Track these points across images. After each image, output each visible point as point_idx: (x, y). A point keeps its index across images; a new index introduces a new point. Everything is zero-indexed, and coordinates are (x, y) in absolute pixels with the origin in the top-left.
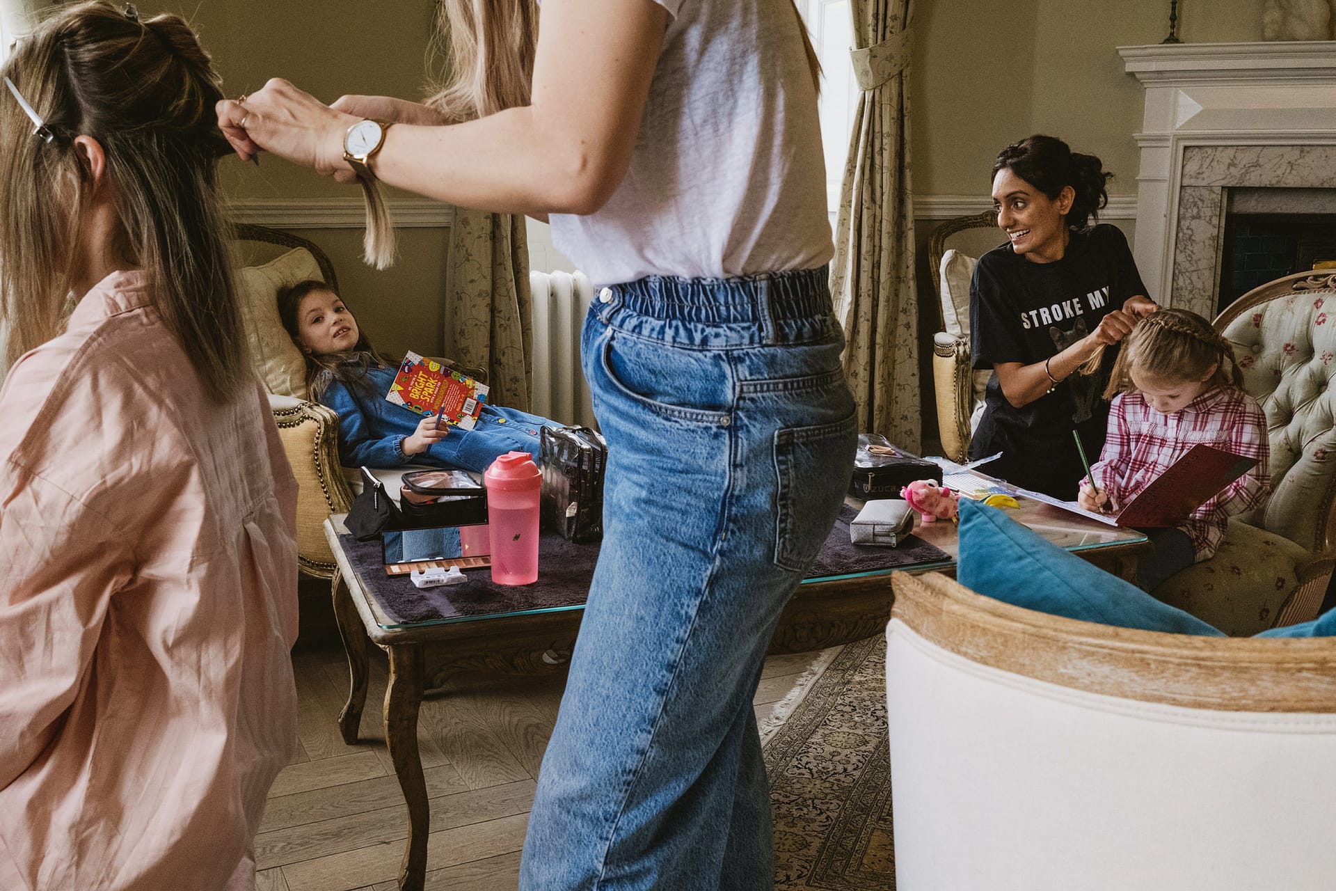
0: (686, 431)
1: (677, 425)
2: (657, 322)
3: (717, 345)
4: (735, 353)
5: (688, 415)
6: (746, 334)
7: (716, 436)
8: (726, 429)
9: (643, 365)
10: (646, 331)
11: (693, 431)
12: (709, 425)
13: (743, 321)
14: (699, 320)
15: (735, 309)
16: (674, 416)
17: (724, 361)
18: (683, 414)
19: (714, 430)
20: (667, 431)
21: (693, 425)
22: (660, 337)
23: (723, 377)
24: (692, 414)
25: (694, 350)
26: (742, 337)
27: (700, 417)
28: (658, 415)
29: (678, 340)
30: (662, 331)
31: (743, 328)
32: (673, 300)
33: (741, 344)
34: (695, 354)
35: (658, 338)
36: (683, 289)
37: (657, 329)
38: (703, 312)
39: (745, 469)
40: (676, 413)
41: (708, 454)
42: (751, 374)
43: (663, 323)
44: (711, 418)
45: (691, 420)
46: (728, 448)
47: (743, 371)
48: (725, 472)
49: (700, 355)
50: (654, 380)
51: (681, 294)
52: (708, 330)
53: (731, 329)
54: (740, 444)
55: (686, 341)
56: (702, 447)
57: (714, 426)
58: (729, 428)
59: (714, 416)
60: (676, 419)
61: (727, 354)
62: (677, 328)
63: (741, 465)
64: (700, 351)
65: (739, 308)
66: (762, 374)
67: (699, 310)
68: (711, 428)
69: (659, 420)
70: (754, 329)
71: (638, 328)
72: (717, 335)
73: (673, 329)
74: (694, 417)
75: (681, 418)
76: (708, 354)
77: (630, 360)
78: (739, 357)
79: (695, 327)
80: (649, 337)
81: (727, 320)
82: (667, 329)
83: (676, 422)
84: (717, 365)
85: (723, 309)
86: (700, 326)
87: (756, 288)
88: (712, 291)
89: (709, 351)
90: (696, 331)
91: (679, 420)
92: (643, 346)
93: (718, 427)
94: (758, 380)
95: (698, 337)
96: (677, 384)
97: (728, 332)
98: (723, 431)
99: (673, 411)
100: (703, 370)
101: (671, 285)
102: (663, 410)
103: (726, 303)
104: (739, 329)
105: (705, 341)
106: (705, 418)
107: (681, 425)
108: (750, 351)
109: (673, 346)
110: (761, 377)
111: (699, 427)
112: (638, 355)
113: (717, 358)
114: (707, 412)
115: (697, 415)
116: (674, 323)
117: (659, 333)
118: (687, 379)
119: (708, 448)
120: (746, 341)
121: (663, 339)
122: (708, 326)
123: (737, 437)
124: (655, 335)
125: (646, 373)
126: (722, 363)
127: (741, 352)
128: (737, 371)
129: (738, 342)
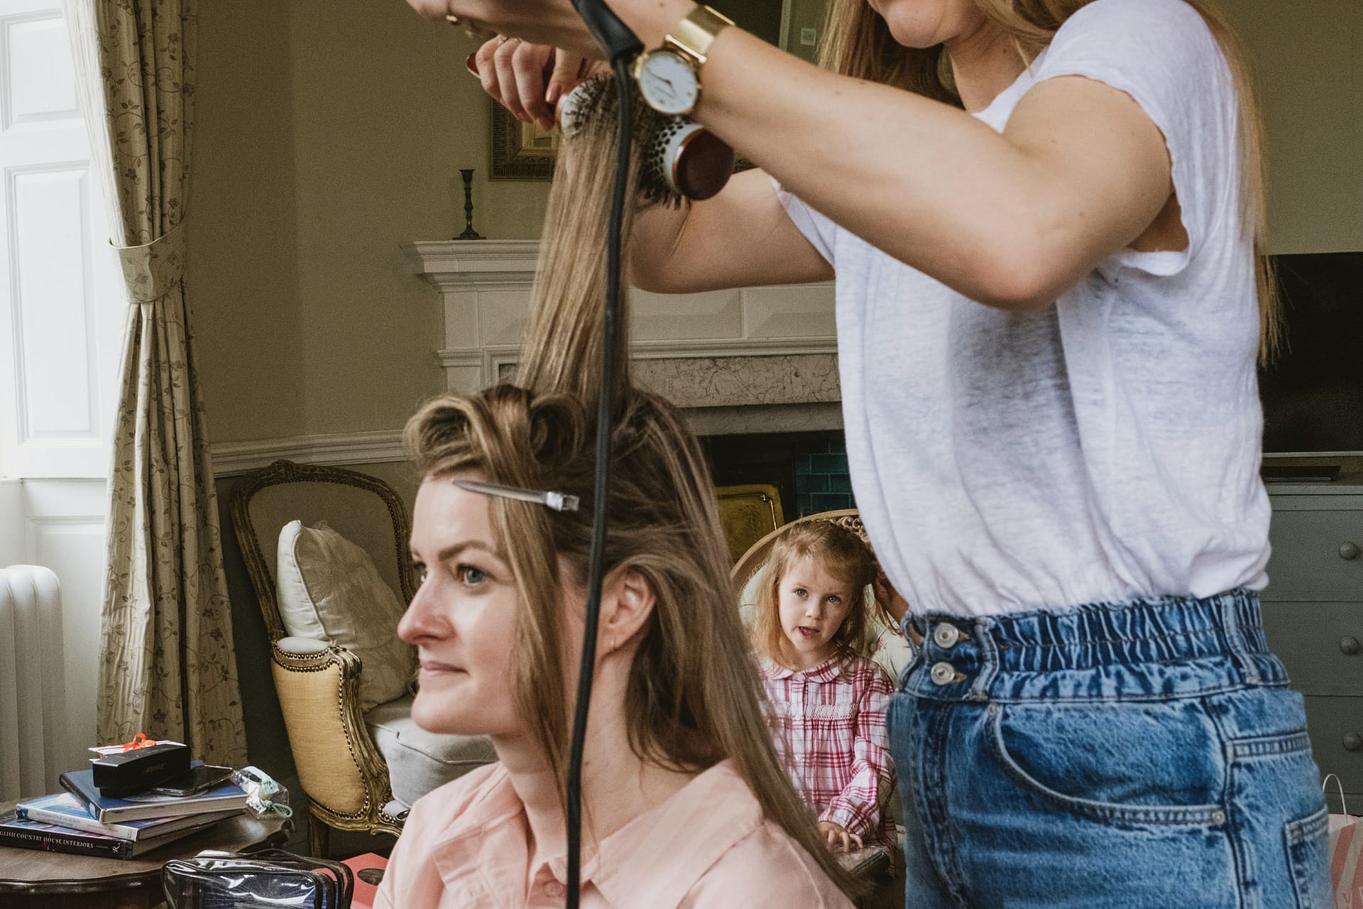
0: (1163, 840)
1: (1146, 834)
2: (1082, 673)
3: (1187, 690)
4: (1215, 700)
5: (1161, 816)
6: (1223, 673)
7: (1211, 842)
8: (1221, 830)
9: (1072, 742)
10: (1066, 689)
11: (1174, 840)
12: (1196, 826)
13: (1211, 654)
14: (1149, 659)
15: (1197, 637)
16: (1138, 821)
17: (1200, 712)
18: (1152, 816)
19: (1206, 832)
20: (1131, 846)
21: (1170, 831)
22: (1094, 692)
23: (1202, 738)
24: (1167, 813)
25: (1153, 702)
26: (1219, 677)
27: (1180, 817)
28: (1108, 824)
29: (1125, 691)
30: (1095, 683)
31: (1216, 664)
32: (1103, 637)
33: (1220, 687)
34: (1158, 708)
35: (1090, 696)
36: (1117, 617)
37: (1087, 682)
38: (1153, 645)
39: (1260, 889)
40: (1141, 816)
41: (1203, 871)
42: (1241, 730)
43: (1093, 672)
44: (1198, 817)
45: (1167, 822)
46: (1231, 858)
47: (1230, 725)
48: (1233, 896)
49: (1165, 708)
50: (1092, 760)
51: (1115, 624)
52: (1170, 671)
53: (1201, 666)
54: (1246, 850)
55: (1140, 691)
56: (1190, 859)
57: (1204, 827)
58: (1224, 828)
59: (1201, 812)
60: (1141, 825)
61: (1203, 703)
62: (1119, 676)
63: (1254, 883)
64: (1164, 702)
65: (1201, 635)
66: (1252, 728)
67: (1145, 645)
68: (1200, 831)
69: (1113, 831)
70: (1229, 664)
71: (1052, 690)
72: (1184, 677)
73: (1113, 677)
74: (1171, 817)
75: (1149, 822)
76: (1178, 705)
77: (1047, 740)
78: (1221, 705)
79: (1148, 668)
80: (1075, 696)
81: (1190, 653)
82: (1104, 679)
83: (1141, 829)
84: (1193, 720)
85: (1181, 639)
86: (1155, 667)
87: (1219, 607)
88: (1161, 614)
89: (1177, 700)
90: (1151, 674)
91: (1146, 826)
92: (1062, 715)
93: (1210, 828)
94: (1250, 737)
95: (1157, 683)
96: (1131, 759)
97: (1199, 672)
98: (1219, 834)
99: (1135, 813)
100: (1171, 732)
101: (1097, 615)
102: (1118, 814)
103: (1184, 629)
104: (1211, 665)
105: (1168, 687)
106: (1189, 817)
107: (1152, 833)
108: (1234, 696)
109: (1119, 701)
110: (1253, 734)
111: (1181, 832)
112: (1061, 728)
113: (1190, 708)
114: (1190, 808)
115: (1176, 814)
116: (1112, 669)
117: (1090, 688)
118: (1147, 749)
119: (1201, 863)
120: (1225, 681)
121: (1100, 695)
122: (1166, 665)
123: (1240, 840)
124: (1083, 691)
125: (1079, 752)
126: (1198, 715)
127: (1221, 697)
128: (1223, 726)
129: (1216, 684)
